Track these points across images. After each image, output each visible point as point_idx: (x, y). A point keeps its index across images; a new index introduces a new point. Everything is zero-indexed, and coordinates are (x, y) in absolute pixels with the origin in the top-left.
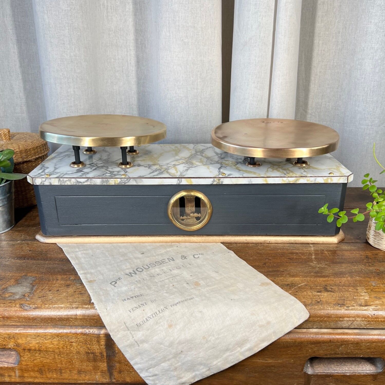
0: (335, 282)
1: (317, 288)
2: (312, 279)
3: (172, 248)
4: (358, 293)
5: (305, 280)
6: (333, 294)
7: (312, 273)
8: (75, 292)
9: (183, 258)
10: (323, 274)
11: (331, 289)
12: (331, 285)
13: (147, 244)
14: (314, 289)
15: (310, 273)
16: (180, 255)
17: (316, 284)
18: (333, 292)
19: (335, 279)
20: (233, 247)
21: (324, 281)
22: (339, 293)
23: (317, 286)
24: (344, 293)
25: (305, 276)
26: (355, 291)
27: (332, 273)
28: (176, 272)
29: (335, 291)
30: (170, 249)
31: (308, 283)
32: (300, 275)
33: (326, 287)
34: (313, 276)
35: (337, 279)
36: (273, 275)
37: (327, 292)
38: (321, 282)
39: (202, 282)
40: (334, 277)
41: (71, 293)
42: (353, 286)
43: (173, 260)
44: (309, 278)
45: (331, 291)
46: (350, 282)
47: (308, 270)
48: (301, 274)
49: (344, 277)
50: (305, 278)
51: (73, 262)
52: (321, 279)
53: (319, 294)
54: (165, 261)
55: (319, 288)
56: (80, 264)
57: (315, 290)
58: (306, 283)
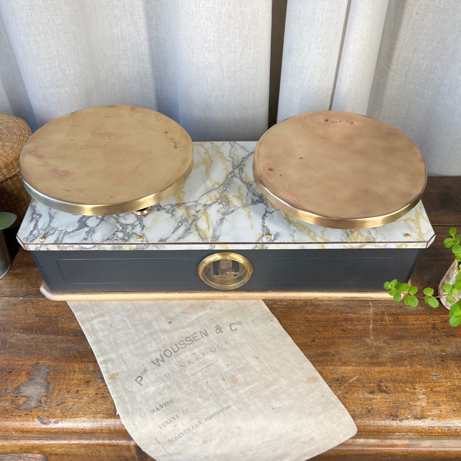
0: (391, 375)
1: (370, 385)
2: (366, 369)
3: (205, 312)
4: (414, 394)
5: (357, 370)
6: (386, 396)
7: (367, 357)
8: (97, 394)
9: (218, 331)
10: (380, 360)
11: (386, 387)
12: (386, 381)
13: (174, 302)
14: (366, 387)
15: (365, 358)
16: (215, 325)
17: (369, 378)
18: (388, 393)
19: (392, 370)
20: (277, 308)
21: (379, 372)
22: (394, 394)
23: (370, 383)
24: (400, 394)
25: (359, 363)
26: (413, 391)
27: (390, 358)
28: (210, 357)
29: (389, 391)
30: (203, 313)
31: (361, 376)
32: (353, 362)
33: (380, 384)
34: (367, 363)
35: (394, 369)
36: (322, 361)
37: (380, 394)
38: (375, 374)
39: (240, 377)
40: (391, 365)
41: (93, 396)
42: (411, 383)
43: (206, 335)
44: (363, 366)
45: (385, 392)
46: (409, 374)
47: (363, 352)
48: (354, 359)
49: (403, 366)
50: (358, 368)
51: (89, 340)
52: (377, 369)
53: (371, 396)
54: (197, 337)
55: (372, 385)
56: (98, 342)
57: (367, 389)
58: (358, 376)
